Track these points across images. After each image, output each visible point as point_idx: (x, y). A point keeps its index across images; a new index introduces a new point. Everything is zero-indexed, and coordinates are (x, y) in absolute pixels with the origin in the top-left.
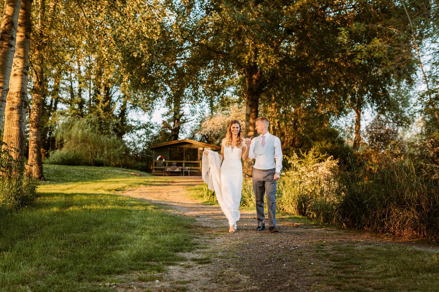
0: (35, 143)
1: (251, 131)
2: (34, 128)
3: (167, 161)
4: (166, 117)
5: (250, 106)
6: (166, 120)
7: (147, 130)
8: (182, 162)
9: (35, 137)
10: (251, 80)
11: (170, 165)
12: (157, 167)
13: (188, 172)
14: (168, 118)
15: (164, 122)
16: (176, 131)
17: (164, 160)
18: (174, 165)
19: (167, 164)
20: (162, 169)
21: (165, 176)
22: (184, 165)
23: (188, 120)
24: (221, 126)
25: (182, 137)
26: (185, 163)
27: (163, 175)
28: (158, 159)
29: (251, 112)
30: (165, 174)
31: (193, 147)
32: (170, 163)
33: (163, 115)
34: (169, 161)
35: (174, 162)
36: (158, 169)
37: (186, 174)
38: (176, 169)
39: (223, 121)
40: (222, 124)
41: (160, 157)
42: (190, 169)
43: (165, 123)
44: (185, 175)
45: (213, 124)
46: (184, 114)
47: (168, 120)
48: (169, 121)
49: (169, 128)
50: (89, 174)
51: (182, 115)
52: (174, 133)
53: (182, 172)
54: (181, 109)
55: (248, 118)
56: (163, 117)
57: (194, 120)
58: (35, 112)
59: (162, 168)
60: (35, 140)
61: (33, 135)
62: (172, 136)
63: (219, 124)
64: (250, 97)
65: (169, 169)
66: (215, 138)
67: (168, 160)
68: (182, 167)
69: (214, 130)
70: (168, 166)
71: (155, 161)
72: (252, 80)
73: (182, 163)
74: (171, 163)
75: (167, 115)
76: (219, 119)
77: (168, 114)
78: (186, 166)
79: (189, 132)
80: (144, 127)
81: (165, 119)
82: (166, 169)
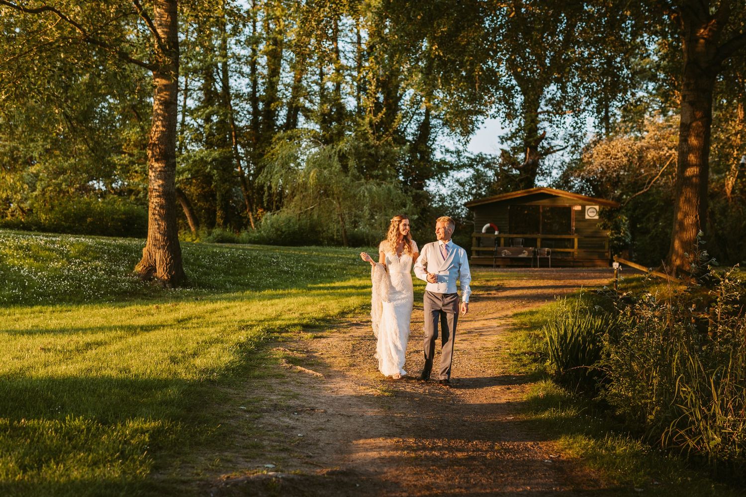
0: (159, 196)
1: (693, 166)
2: (157, 161)
3: (502, 235)
4: (509, 142)
5: (692, 104)
6: (508, 149)
7: (477, 171)
8: (534, 236)
9: (161, 182)
10: (692, 41)
11: (509, 243)
12: (481, 249)
13: (548, 259)
14: (513, 145)
15: (504, 152)
16: (531, 170)
17: (496, 233)
18: (518, 243)
19: (502, 241)
20: (491, 253)
21: (498, 266)
22: (539, 244)
23: (555, 149)
24: (625, 160)
25: (542, 183)
26: (543, 240)
27: (491, 266)
28: (483, 231)
29: (694, 118)
30: (498, 264)
31: (560, 203)
32: (510, 238)
33: (503, 139)
34: (506, 235)
35: (519, 237)
36: (484, 253)
37: (544, 264)
38: (521, 252)
39: (628, 149)
40: (626, 155)
41: (488, 225)
42: (553, 252)
43: (505, 155)
44: (541, 267)
45: (607, 155)
46: (547, 136)
47: (513, 149)
48: (515, 150)
49: (515, 164)
50: (312, 267)
51: (543, 137)
52: (524, 176)
53: (535, 259)
54: (538, 126)
55: (685, 134)
56: (502, 143)
57: (568, 149)
58: (159, 123)
59: (491, 249)
60: (161, 189)
61: (157, 177)
62: (521, 181)
63: (619, 155)
64: (692, 82)
65: (506, 252)
66: (611, 185)
67: (505, 233)
68: (536, 247)
69: (608, 168)
70: (505, 245)
71: (478, 235)
72: (697, 40)
73: (535, 240)
74: (512, 239)
75: (510, 139)
76: (620, 145)
77: (514, 136)
78: (543, 246)
79: (556, 174)
80: (471, 166)
81: (507, 146)
82: (501, 253)
